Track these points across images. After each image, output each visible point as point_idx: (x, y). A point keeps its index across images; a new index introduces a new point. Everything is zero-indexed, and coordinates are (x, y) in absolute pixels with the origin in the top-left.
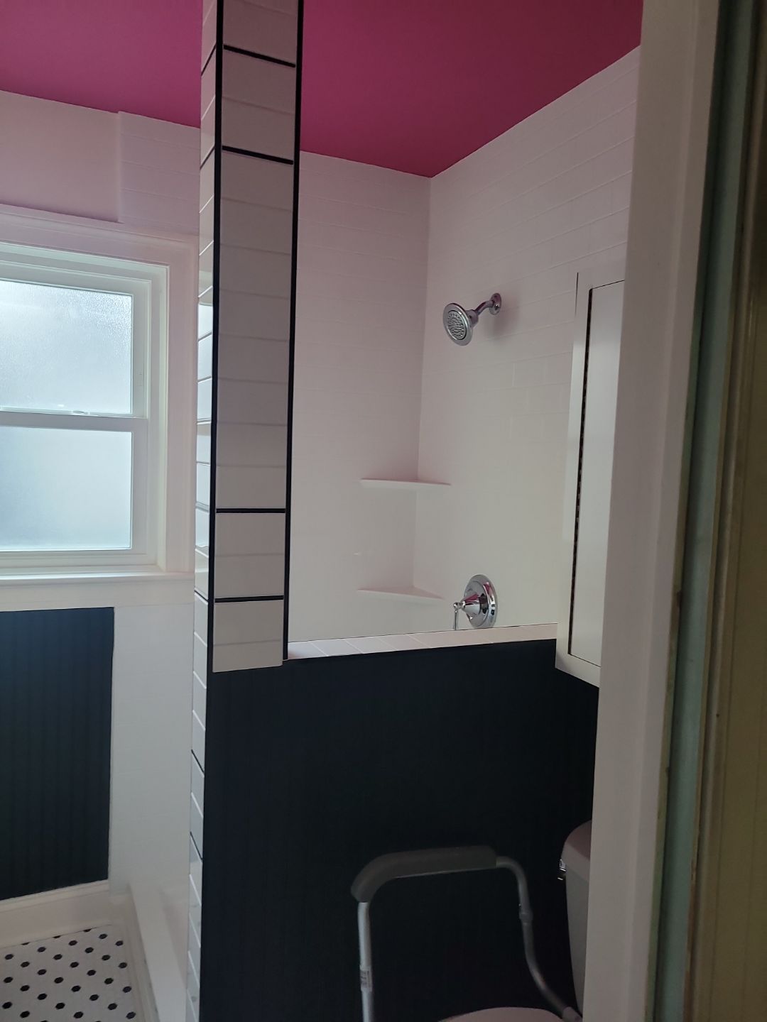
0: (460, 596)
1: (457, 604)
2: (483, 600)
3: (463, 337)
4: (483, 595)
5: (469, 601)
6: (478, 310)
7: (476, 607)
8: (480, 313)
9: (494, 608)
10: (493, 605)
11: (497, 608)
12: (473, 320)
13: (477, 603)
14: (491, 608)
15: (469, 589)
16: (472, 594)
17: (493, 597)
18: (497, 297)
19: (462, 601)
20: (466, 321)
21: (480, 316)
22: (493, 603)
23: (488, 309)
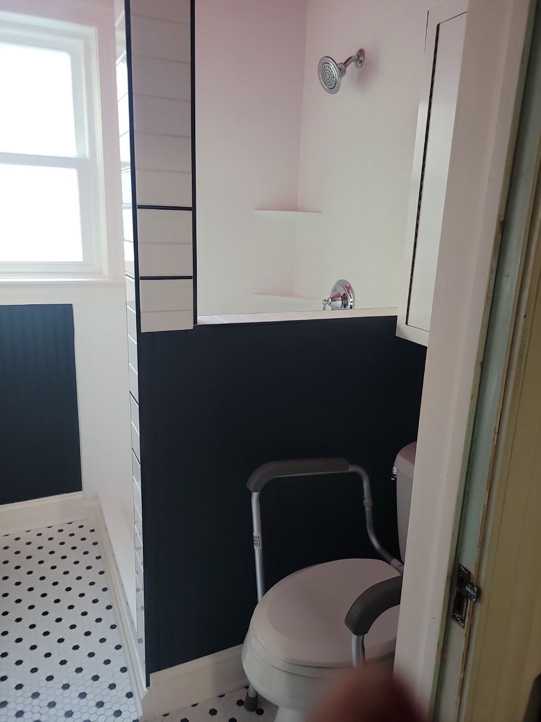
0: (328, 296)
1: (325, 301)
2: (344, 298)
3: (332, 87)
4: (344, 294)
5: (333, 299)
6: (346, 63)
7: (339, 303)
8: (347, 67)
9: (352, 304)
10: (351, 302)
11: (354, 304)
12: (342, 71)
13: (340, 300)
14: (350, 304)
15: (334, 290)
16: (336, 293)
17: (352, 295)
18: (361, 52)
19: (329, 299)
20: (335, 72)
21: (347, 68)
22: (351, 300)
23: (353, 63)
